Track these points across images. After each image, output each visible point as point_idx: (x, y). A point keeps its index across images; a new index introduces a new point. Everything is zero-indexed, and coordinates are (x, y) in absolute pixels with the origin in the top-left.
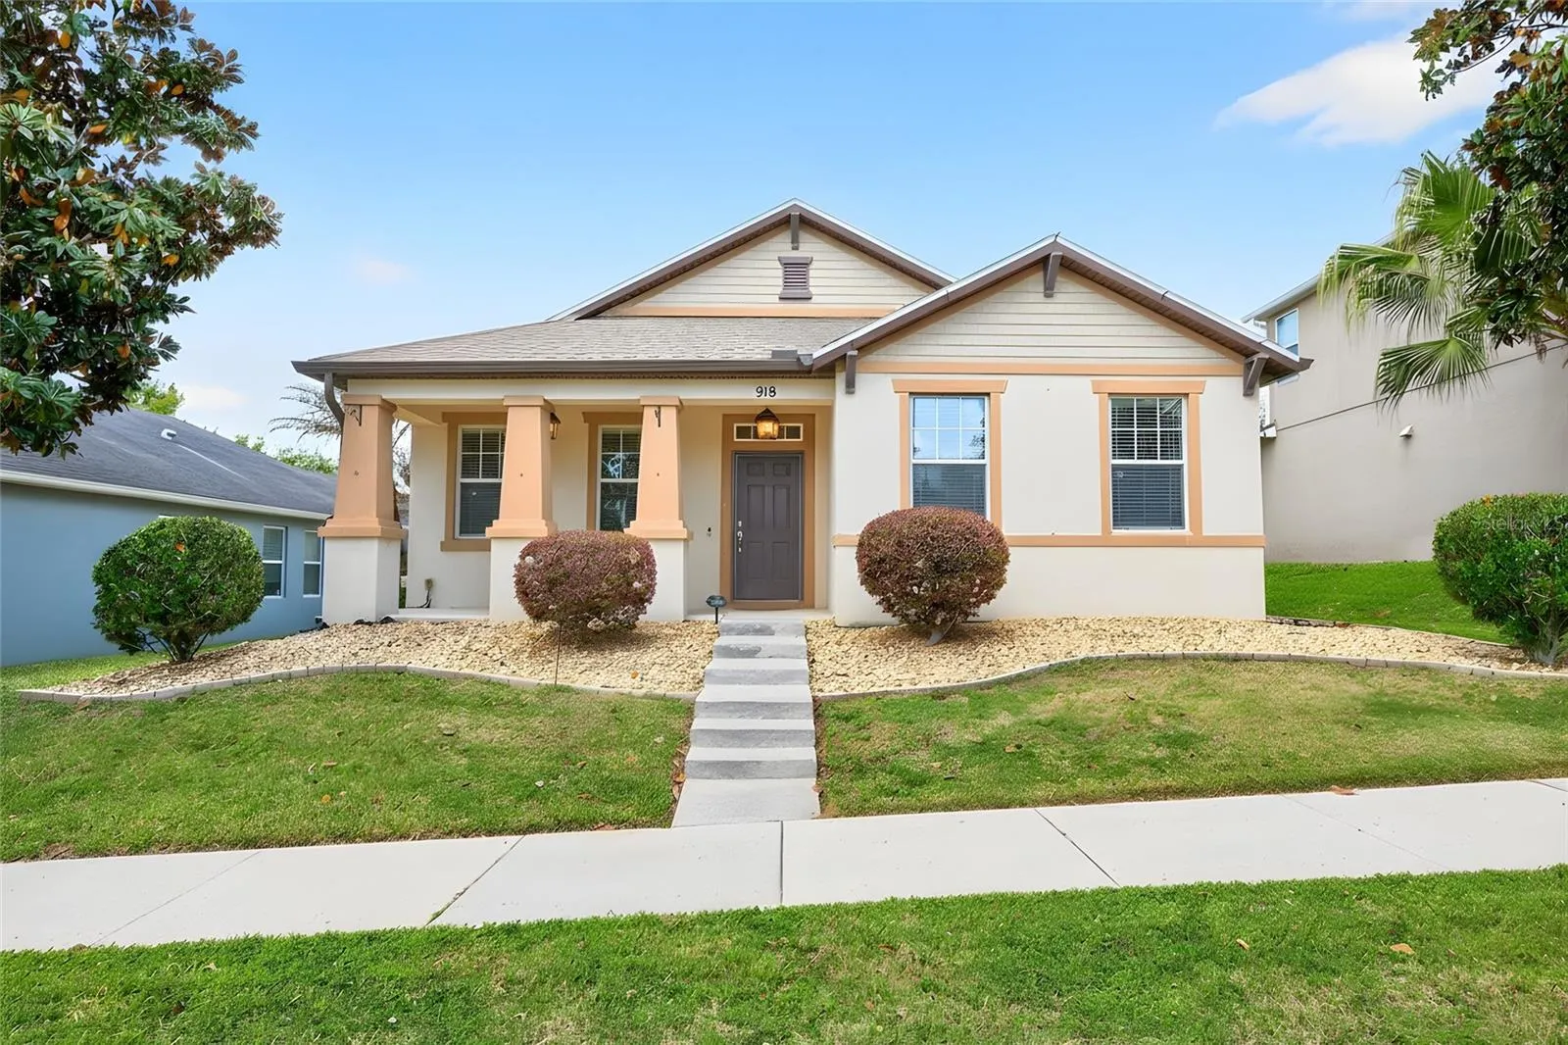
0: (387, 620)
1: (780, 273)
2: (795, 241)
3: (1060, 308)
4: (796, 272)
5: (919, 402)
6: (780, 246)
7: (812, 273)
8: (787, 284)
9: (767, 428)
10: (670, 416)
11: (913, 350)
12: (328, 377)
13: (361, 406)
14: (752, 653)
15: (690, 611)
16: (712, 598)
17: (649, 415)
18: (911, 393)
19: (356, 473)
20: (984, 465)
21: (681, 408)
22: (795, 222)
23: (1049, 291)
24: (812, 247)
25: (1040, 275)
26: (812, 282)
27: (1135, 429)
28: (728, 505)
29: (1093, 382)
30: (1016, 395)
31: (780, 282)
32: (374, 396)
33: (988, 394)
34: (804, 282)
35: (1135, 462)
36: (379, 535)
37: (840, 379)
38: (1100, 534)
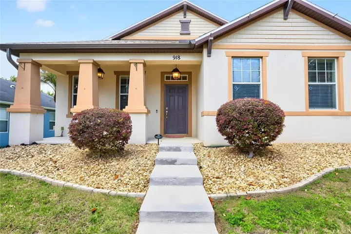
0: (34, 143)
1: (180, 26)
2: (185, 15)
3: (290, 24)
4: (185, 25)
5: (235, 61)
6: (180, 16)
7: (190, 26)
8: (183, 29)
9: (176, 75)
10: (141, 67)
11: (233, 40)
12: (8, 50)
13: (25, 63)
14: (173, 162)
15: (149, 139)
16: (156, 135)
17: (132, 65)
18: (232, 57)
19: (22, 88)
20: (260, 85)
21: (145, 64)
22: (185, 8)
23: (286, 17)
24: (190, 16)
25: (282, 12)
26: (190, 29)
27: (317, 71)
28: (163, 102)
29: (302, 52)
30: (272, 58)
31: (180, 28)
32: (30, 59)
33: (262, 57)
34: (188, 29)
35: (317, 83)
36: (30, 111)
37: (205, 51)
38: (304, 111)
